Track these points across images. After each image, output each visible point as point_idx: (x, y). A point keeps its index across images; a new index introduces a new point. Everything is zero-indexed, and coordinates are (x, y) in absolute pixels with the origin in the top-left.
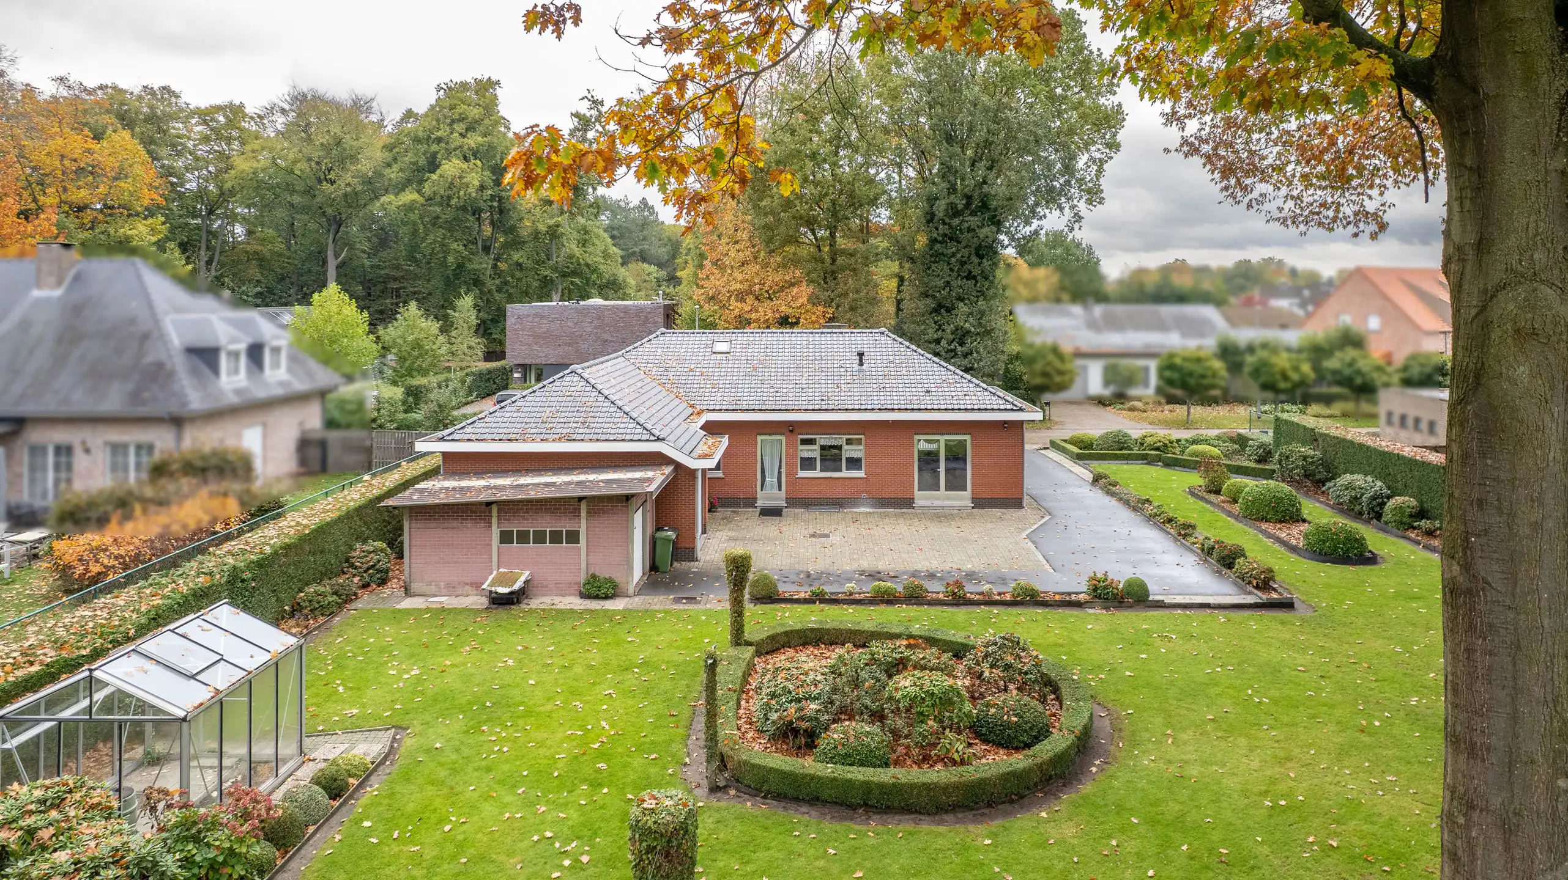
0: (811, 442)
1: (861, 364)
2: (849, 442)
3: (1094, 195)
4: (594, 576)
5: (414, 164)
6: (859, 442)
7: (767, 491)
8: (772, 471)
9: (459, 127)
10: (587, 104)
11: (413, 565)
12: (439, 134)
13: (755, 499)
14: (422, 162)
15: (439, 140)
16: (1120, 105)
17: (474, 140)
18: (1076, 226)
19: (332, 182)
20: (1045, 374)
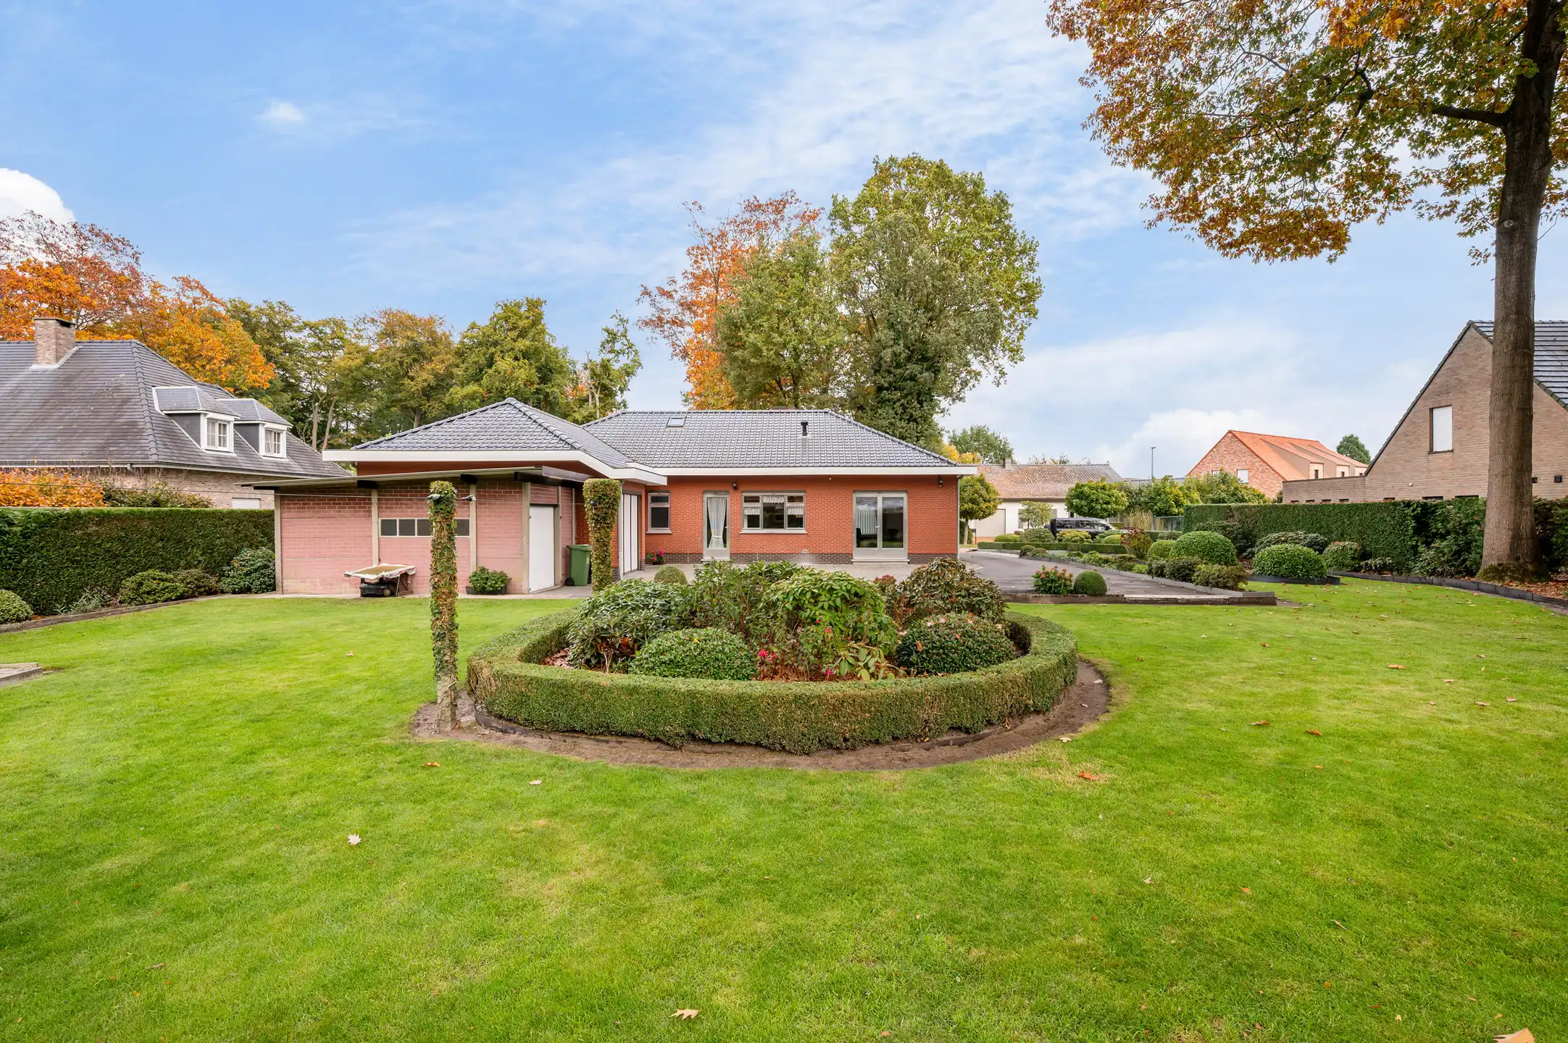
0: (756, 500)
1: (805, 433)
2: (791, 499)
3: (1015, 353)
4: (483, 570)
5: (475, 363)
6: (800, 499)
7: (713, 546)
8: (718, 527)
9: (513, 334)
10: (616, 321)
11: (285, 560)
12: (496, 338)
13: (701, 555)
14: (483, 361)
15: (495, 344)
16: (1039, 279)
17: (523, 344)
18: (1002, 381)
19: (412, 379)
20: (973, 501)
